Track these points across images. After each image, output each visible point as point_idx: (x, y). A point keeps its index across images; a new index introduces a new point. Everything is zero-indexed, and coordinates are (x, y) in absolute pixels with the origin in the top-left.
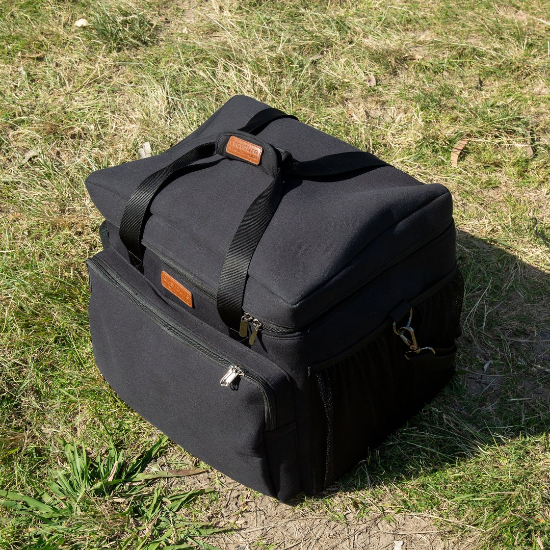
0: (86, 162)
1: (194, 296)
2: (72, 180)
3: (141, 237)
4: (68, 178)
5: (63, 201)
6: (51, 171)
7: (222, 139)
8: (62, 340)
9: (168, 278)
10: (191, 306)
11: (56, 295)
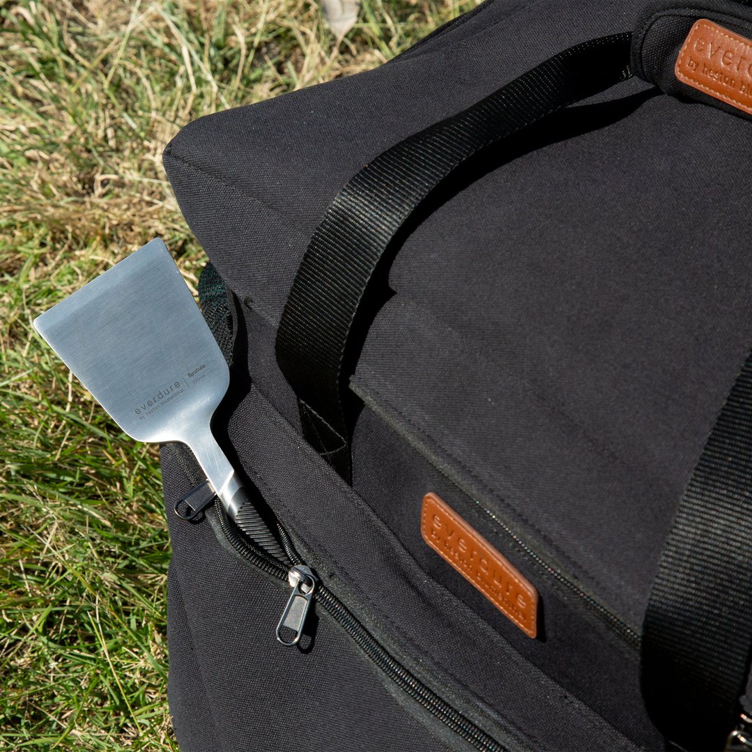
0: (161, 25)
1: (546, 602)
2: (117, 86)
3: (350, 367)
4: (106, 75)
5: (89, 151)
6: (56, 51)
7: (660, 28)
8: (68, 622)
9: (444, 520)
10: (531, 632)
11: (56, 467)
